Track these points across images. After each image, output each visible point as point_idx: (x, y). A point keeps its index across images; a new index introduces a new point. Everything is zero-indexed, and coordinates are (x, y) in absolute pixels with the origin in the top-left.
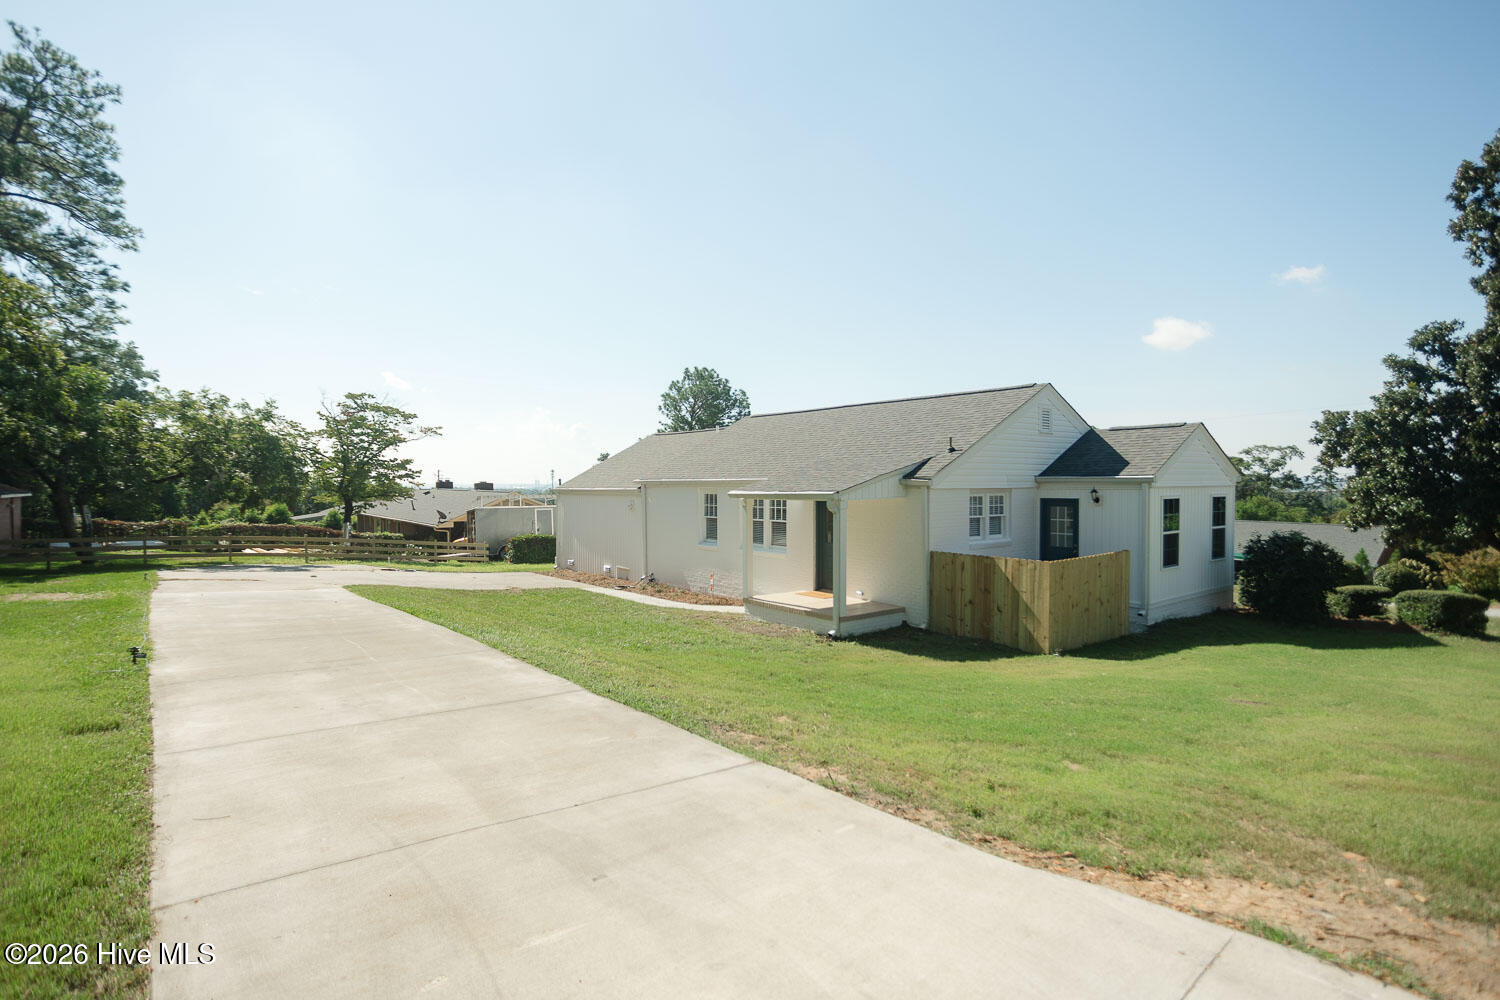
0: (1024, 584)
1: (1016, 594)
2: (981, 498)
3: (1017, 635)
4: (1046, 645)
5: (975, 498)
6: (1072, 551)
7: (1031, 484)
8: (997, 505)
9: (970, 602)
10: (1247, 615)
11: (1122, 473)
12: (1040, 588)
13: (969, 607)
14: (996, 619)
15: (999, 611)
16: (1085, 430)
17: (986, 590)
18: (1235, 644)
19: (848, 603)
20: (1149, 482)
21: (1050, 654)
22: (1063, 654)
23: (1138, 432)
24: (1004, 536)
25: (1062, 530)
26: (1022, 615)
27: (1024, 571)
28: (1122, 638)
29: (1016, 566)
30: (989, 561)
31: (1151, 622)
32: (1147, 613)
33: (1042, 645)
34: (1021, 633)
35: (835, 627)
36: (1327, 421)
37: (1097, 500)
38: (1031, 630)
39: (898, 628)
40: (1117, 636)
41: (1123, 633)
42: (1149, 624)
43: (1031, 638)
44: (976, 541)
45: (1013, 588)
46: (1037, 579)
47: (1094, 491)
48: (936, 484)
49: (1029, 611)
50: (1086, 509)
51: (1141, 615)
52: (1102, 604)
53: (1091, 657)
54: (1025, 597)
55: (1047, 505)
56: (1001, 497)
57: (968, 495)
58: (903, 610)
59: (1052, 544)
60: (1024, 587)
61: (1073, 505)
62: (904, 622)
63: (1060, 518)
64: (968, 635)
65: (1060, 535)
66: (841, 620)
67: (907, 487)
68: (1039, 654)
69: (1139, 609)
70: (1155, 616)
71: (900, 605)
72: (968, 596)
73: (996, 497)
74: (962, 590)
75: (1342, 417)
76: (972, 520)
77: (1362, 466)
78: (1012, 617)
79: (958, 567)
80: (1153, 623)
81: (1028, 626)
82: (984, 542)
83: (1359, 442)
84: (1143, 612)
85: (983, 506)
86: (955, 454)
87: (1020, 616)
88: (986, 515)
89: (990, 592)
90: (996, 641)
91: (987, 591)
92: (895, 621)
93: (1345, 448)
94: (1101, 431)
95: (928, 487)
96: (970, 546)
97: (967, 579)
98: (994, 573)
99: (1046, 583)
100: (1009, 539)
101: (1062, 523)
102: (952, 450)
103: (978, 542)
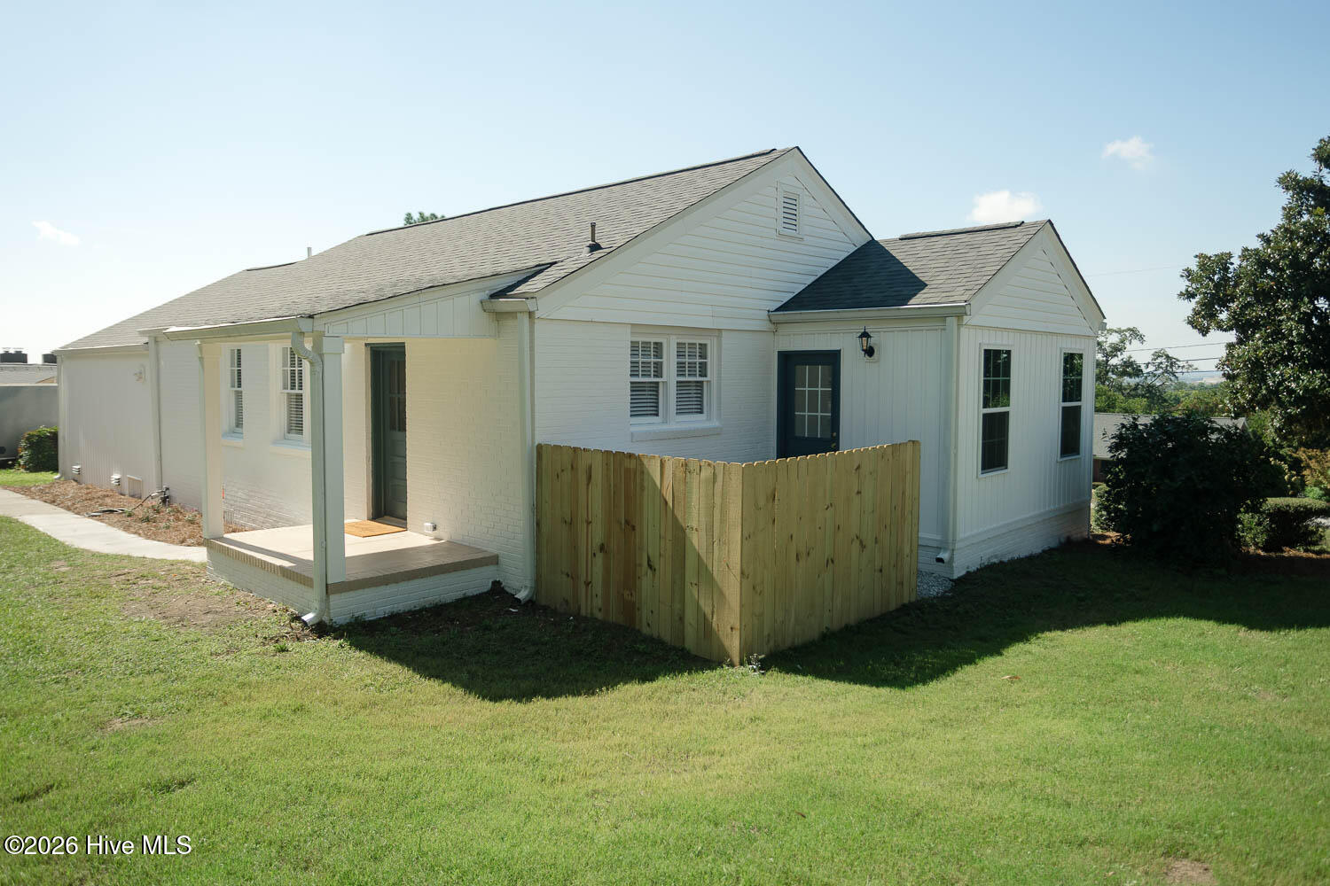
0: (695, 512)
1: (680, 535)
2: (658, 346)
3: (682, 619)
4: (733, 644)
5: (646, 345)
6: (829, 442)
7: (766, 326)
8: (695, 360)
9: (602, 548)
10: (1114, 549)
11: (911, 302)
12: (722, 521)
13: (600, 558)
14: (646, 582)
15: (650, 566)
16: (861, 241)
17: (627, 522)
19: (350, 551)
20: (959, 313)
21: (742, 664)
22: (765, 666)
23: (945, 240)
24: (709, 419)
25: (813, 408)
26: (690, 575)
27: (695, 484)
28: (905, 609)
29: (680, 474)
30: (632, 464)
31: (958, 573)
32: (952, 558)
33: (727, 643)
34: (690, 617)
35: (316, 605)
36: (1202, 266)
37: (870, 352)
38: (708, 610)
39: (479, 598)
40: (893, 607)
41: (906, 601)
42: (955, 577)
43: (707, 630)
44: (647, 424)
45: (675, 518)
46: (718, 500)
47: (865, 335)
48: (543, 308)
49: (705, 576)
50: (852, 368)
51: (940, 560)
52: (863, 546)
54: (697, 540)
55: (789, 362)
56: (703, 347)
57: (626, 339)
58: (494, 560)
59: (798, 433)
60: (694, 519)
61: (831, 359)
62: (496, 584)
63: (810, 385)
64: (599, 616)
65: (809, 417)
66: (329, 589)
67: (499, 316)
68: (720, 664)
69: (939, 549)
70: (965, 561)
71: (492, 549)
72: (598, 539)
73: (692, 345)
74: (589, 523)
75: (1223, 261)
76: (635, 387)
78: (674, 582)
79: (583, 478)
80: (963, 573)
81: (702, 602)
82: (665, 427)
83: (1245, 293)
84: (945, 556)
85: (664, 360)
86: (597, 254)
87: (687, 580)
88: (670, 376)
89: (634, 528)
90: (646, 630)
91: (630, 526)
92: (477, 582)
93: (1224, 303)
94: (888, 241)
95: (531, 314)
96: (632, 434)
97: (595, 501)
98: (642, 488)
99: (735, 512)
100: (715, 423)
101: (813, 395)
102: (595, 247)
103: (654, 428)
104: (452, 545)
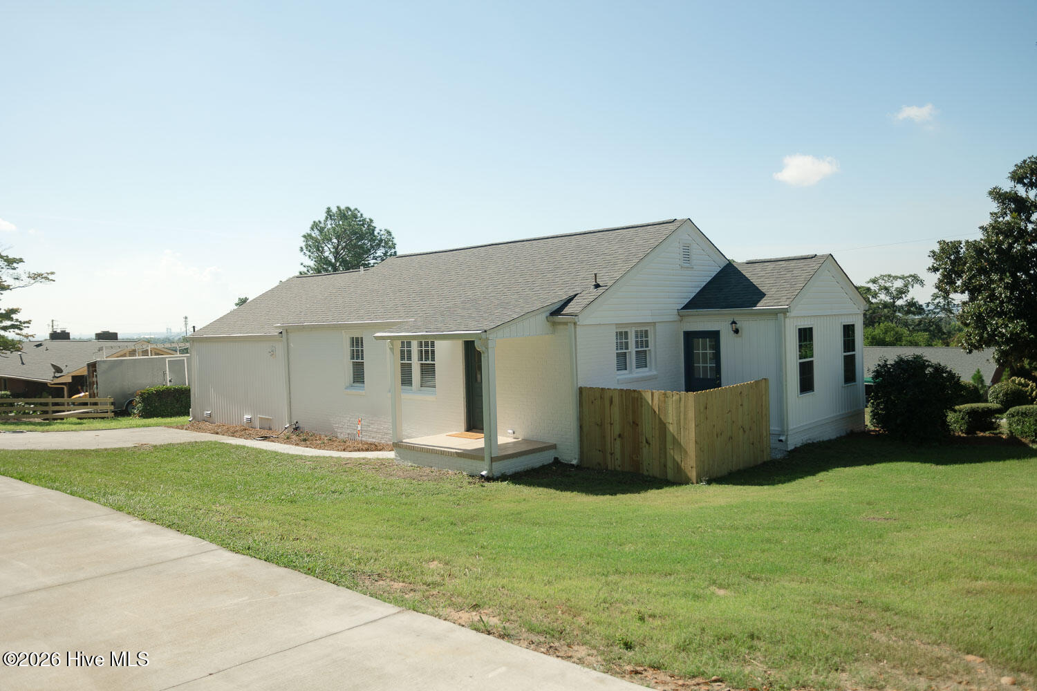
0: (670, 415)
1: (663, 427)
2: (626, 333)
3: (665, 466)
4: (693, 475)
5: (621, 333)
6: (715, 382)
7: (677, 318)
8: (643, 338)
9: (620, 436)
10: (878, 436)
11: (758, 305)
12: (685, 419)
13: (618, 441)
14: (645, 450)
15: (647, 442)
16: (723, 264)
17: (634, 422)
18: (868, 465)
19: (499, 442)
20: (785, 312)
21: (697, 483)
22: (709, 482)
23: (774, 264)
24: (650, 370)
25: (705, 362)
26: (669, 446)
27: (670, 402)
28: (765, 464)
29: (662, 399)
30: (636, 395)
31: (791, 447)
32: (787, 440)
33: (689, 474)
34: (670, 464)
35: (487, 467)
36: (942, 249)
37: (737, 331)
38: (679, 461)
39: (550, 465)
40: (759, 462)
41: (765, 460)
42: (789, 450)
43: (678, 468)
44: (624, 375)
45: (660, 419)
46: (682, 409)
47: (734, 322)
48: (581, 320)
49: (676, 442)
50: (726, 339)
51: (781, 441)
52: (744, 431)
53: (735, 484)
54: (672, 428)
55: (690, 337)
56: (646, 331)
57: (614, 331)
58: (554, 447)
59: (696, 376)
60: (671, 418)
61: (715, 336)
62: (556, 459)
63: (703, 350)
64: (619, 469)
65: (703, 367)
66: (493, 460)
67: (554, 324)
68: (687, 483)
69: (780, 435)
70: (794, 442)
71: (552, 441)
72: (617, 429)
73: (641, 331)
74: (611, 424)
75: (955, 246)
76: (618, 355)
77: (974, 291)
78: (660, 449)
79: (607, 403)
80: (793, 447)
81: (676, 457)
82: (630, 376)
83: (970, 269)
84: (783, 438)
85: (629, 340)
86: (600, 290)
87: (668, 447)
88: (632, 349)
89: (637, 425)
90: (646, 473)
91: (635, 424)
92: (547, 458)
93: (959, 275)
94: (740, 264)
95: (575, 324)
96: (618, 380)
97: (616, 413)
98: (642, 406)
99: (691, 414)
100: (655, 373)
101: (705, 355)
102: (597, 286)
103: (626, 376)
104: (525, 441)
